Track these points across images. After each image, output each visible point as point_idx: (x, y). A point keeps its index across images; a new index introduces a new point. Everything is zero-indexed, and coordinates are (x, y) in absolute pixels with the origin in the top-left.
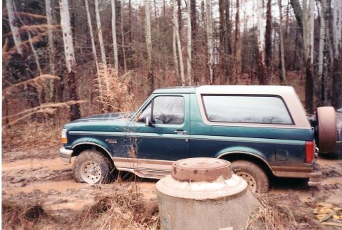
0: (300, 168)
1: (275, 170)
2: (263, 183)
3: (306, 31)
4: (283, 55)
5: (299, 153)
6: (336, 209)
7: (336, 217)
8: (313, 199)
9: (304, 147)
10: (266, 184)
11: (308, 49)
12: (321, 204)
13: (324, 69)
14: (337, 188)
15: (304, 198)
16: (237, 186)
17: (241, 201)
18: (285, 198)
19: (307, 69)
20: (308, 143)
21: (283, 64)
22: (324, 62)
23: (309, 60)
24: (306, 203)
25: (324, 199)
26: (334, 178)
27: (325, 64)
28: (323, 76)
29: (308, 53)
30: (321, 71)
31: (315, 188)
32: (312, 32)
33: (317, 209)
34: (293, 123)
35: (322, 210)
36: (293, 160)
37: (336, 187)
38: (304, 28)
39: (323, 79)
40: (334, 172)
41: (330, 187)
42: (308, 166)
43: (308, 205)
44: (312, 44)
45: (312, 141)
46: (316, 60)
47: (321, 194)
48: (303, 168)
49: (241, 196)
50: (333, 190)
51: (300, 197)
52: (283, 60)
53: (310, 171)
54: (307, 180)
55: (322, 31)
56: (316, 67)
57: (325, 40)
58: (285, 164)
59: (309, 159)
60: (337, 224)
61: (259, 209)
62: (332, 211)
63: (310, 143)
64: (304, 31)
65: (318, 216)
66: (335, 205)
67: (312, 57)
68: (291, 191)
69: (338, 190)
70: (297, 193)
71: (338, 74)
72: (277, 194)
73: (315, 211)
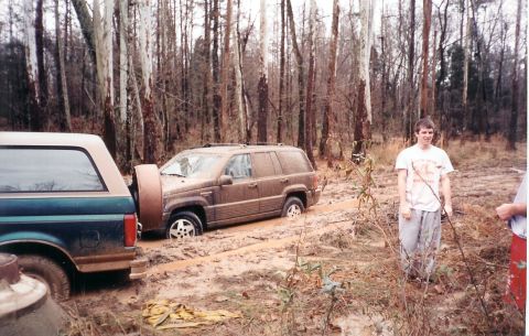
0: (117, 255)
1: (80, 262)
2: (62, 285)
3: (101, 56)
4: (65, 90)
5: (115, 232)
6: (173, 305)
7: (174, 317)
8: (138, 298)
9: (123, 223)
10: (67, 287)
11: (106, 83)
12: (151, 302)
13: (128, 114)
14: (168, 277)
15: (126, 298)
16: (31, 291)
17: (40, 315)
18: (99, 304)
19: (105, 112)
20: (127, 217)
21: (67, 104)
22: (128, 104)
23: (108, 99)
24: (130, 304)
25: (153, 294)
26: (160, 265)
27: (130, 107)
28: (128, 123)
29: (106, 90)
30: (124, 117)
31: (139, 282)
32: (111, 59)
33: (147, 310)
34: (105, 189)
35: (154, 311)
36: (108, 245)
37: (166, 276)
38: (97, 51)
39: (127, 128)
40: (159, 256)
41: (158, 277)
42: (129, 251)
43: (133, 307)
44: (111, 75)
45: (133, 213)
46: (117, 102)
47: (147, 289)
48: (122, 255)
49: (39, 307)
50: (163, 282)
51: (118, 297)
52: (66, 98)
53: (132, 258)
54: (128, 271)
55: (123, 58)
56: (118, 110)
57: (128, 72)
58: (95, 252)
59: (130, 240)
60: (177, 326)
61: (69, 323)
62: (167, 309)
63: (131, 216)
64: (97, 55)
65: (150, 320)
66: (170, 301)
67: (112, 95)
68: (104, 293)
69: (169, 280)
70: (114, 293)
71: (151, 122)
72: (85, 299)
73: (145, 313)
